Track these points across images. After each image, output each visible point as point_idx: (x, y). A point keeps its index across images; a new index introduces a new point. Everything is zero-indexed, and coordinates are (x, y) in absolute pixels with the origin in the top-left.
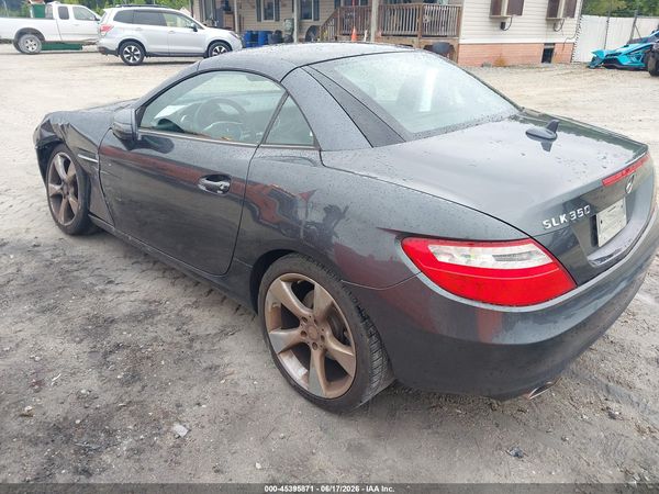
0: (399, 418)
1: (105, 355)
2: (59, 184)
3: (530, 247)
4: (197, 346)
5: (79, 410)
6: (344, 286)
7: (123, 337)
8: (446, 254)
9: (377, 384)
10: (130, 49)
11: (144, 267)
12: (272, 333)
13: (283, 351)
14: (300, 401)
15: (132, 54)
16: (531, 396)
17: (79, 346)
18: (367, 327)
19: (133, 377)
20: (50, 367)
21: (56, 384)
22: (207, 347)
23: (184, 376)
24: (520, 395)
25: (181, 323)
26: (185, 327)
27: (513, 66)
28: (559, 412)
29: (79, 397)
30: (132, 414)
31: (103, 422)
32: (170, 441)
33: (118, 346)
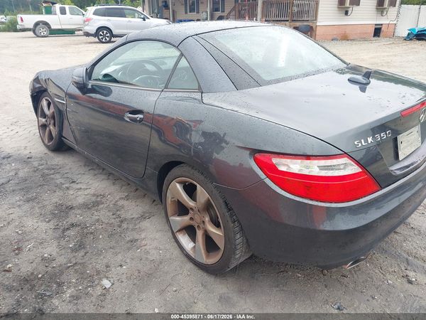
0: (257, 279)
1: (64, 230)
2: (45, 118)
3: (345, 160)
4: (125, 225)
5: (42, 268)
6: (216, 187)
7: (77, 219)
8: (284, 165)
9: (240, 256)
10: (103, 33)
11: (96, 172)
12: (172, 218)
13: (179, 231)
14: (190, 266)
15: (104, 36)
16: (348, 267)
17: (48, 224)
18: (231, 216)
19: (81, 246)
20: (27, 238)
21: (29, 250)
22: (131, 226)
23: (114, 246)
24: (340, 266)
25: (116, 210)
26: (119, 213)
27: (353, 40)
28: (371, 278)
29: (43, 259)
30: (76, 271)
31: (56, 276)
32: (99, 291)
33: (72, 225)
